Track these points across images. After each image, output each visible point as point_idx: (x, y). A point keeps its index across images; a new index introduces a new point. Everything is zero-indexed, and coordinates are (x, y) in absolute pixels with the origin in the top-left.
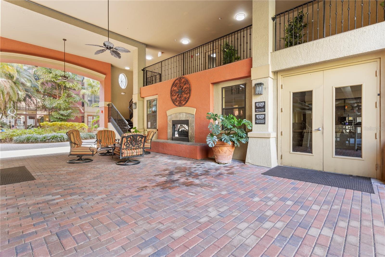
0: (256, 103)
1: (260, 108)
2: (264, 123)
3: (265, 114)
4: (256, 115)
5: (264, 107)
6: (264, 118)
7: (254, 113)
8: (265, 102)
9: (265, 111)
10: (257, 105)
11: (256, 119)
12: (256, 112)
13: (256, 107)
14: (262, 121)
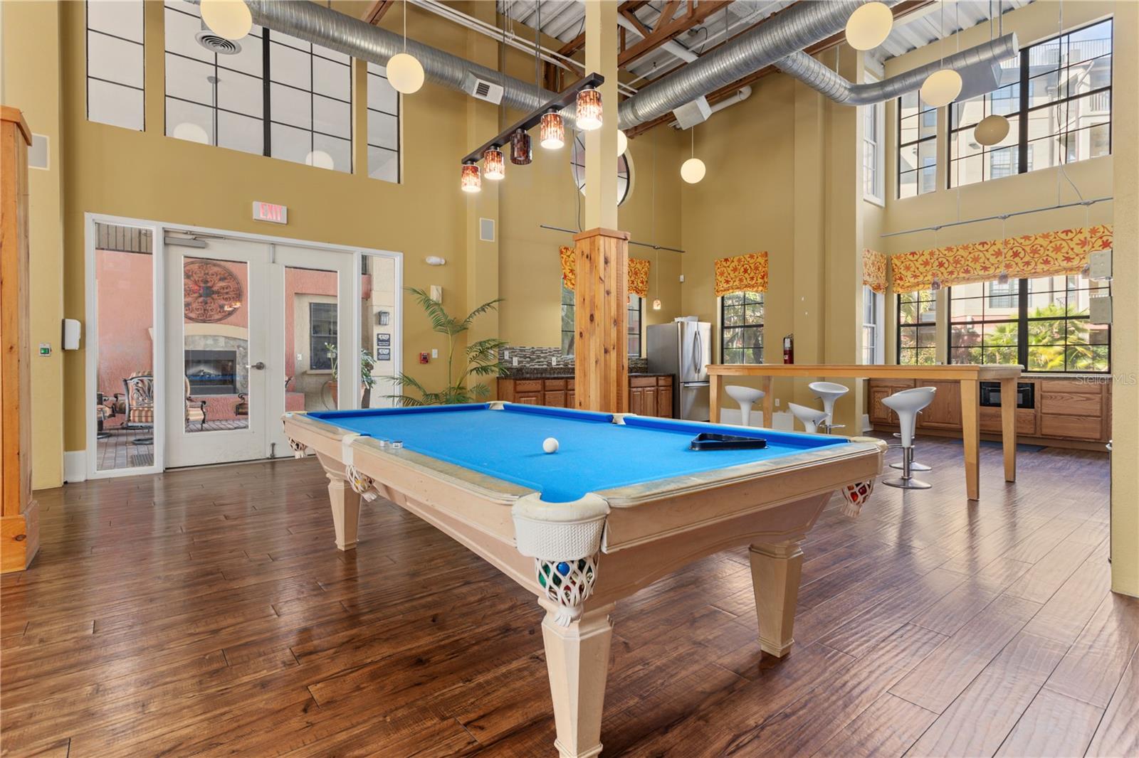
0: (378, 335)
1: (383, 341)
2: (389, 359)
3: (389, 349)
4: (378, 349)
5: (388, 340)
6: (389, 354)
7: (375, 347)
8: (389, 335)
9: (389, 345)
10: (380, 336)
11: (379, 354)
12: (378, 345)
13: (379, 340)
14: (387, 357)
